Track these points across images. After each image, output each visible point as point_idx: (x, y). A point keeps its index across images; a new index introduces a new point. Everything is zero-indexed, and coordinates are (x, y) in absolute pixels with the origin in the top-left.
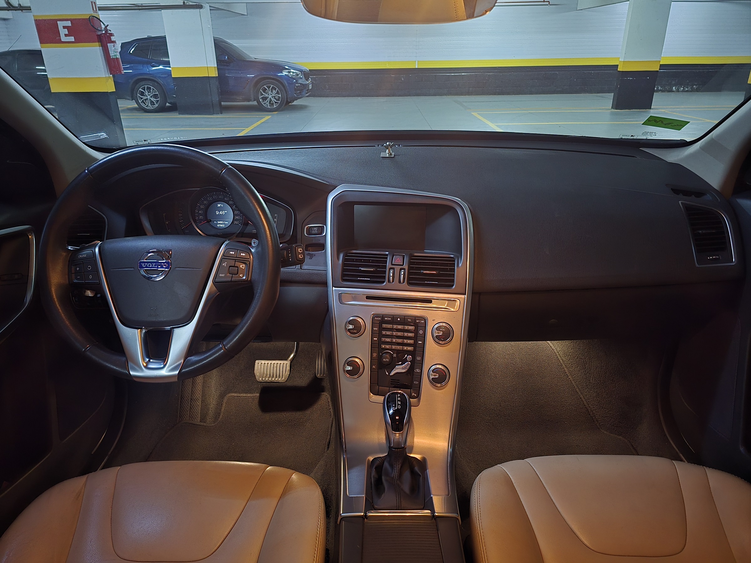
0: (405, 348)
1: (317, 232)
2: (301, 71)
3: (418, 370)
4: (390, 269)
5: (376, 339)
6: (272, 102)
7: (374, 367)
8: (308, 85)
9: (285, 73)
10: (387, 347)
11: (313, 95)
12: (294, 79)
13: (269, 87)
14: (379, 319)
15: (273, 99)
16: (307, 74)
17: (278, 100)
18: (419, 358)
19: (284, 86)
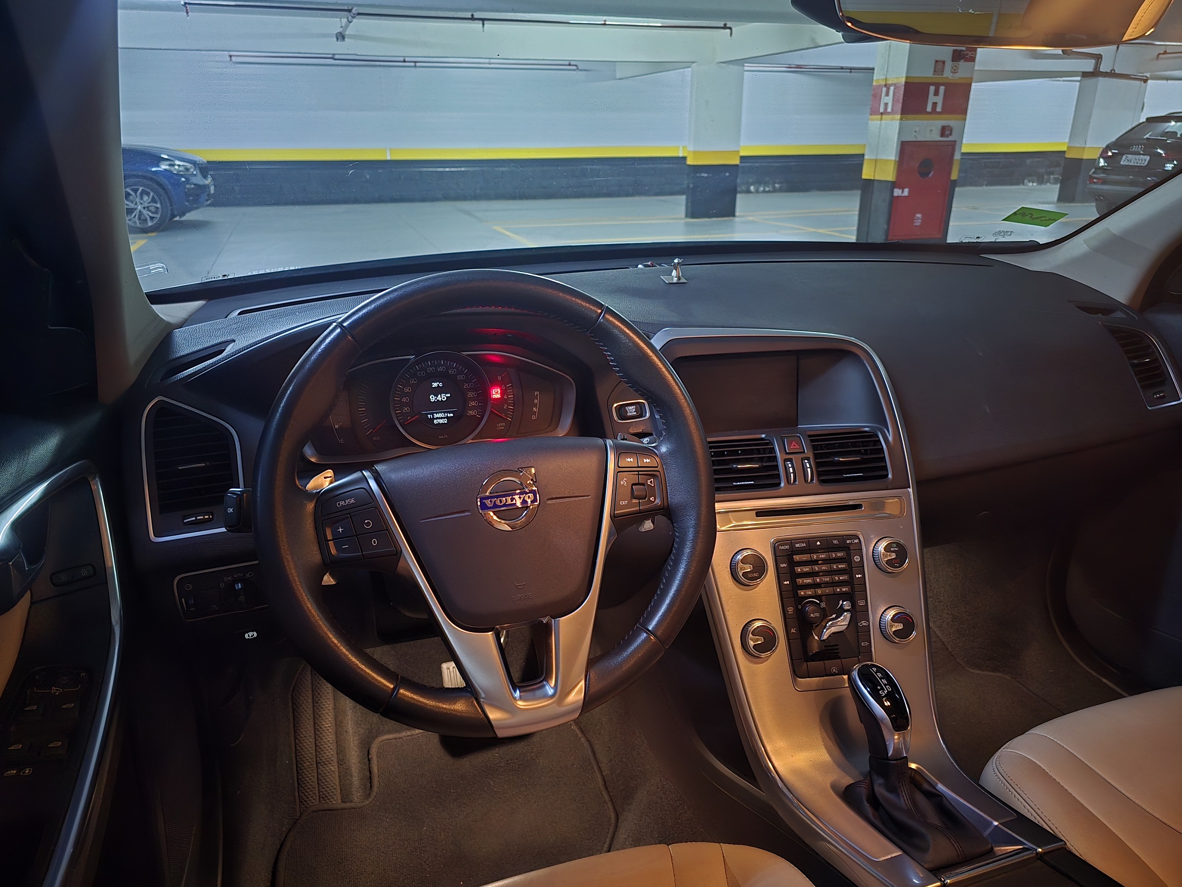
0: (838, 590)
1: (635, 413)
2: (194, 163)
3: (864, 623)
4: (786, 460)
5: (788, 582)
6: (143, 217)
7: (793, 631)
8: (206, 187)
9: (164, 166)
10: (809, 593)
11: (217, 202)
12: (182, 176)
13: (136, 191)
14: (787, 547)
15: (145, 212)
16: (205, 168)
17: (156, 213)
18: (861, 603)
19: (164, 189)
